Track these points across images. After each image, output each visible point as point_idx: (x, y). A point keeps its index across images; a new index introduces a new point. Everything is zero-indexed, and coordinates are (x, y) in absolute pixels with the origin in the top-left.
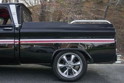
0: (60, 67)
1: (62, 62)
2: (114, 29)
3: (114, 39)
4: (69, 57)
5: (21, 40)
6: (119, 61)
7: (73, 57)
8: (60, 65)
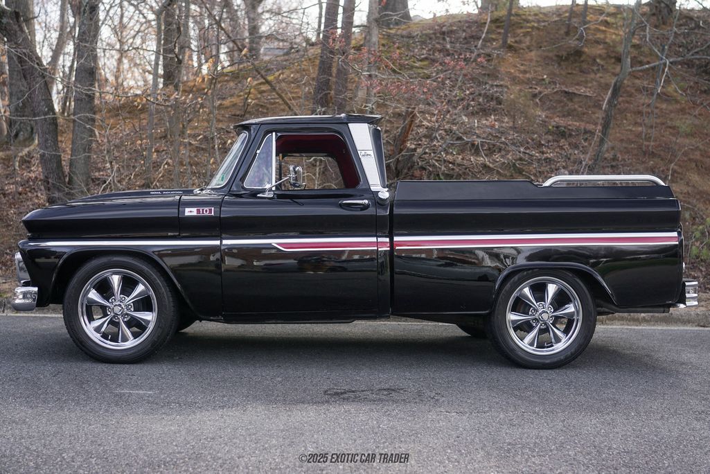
0: (514, 322)
1: (521, 305)
2: (674, 203)
3: (675, 234)
4: (539, 290)
5: (396, 239)
6: (692, 300)
7: (552, 289)
8: (512, 317)
